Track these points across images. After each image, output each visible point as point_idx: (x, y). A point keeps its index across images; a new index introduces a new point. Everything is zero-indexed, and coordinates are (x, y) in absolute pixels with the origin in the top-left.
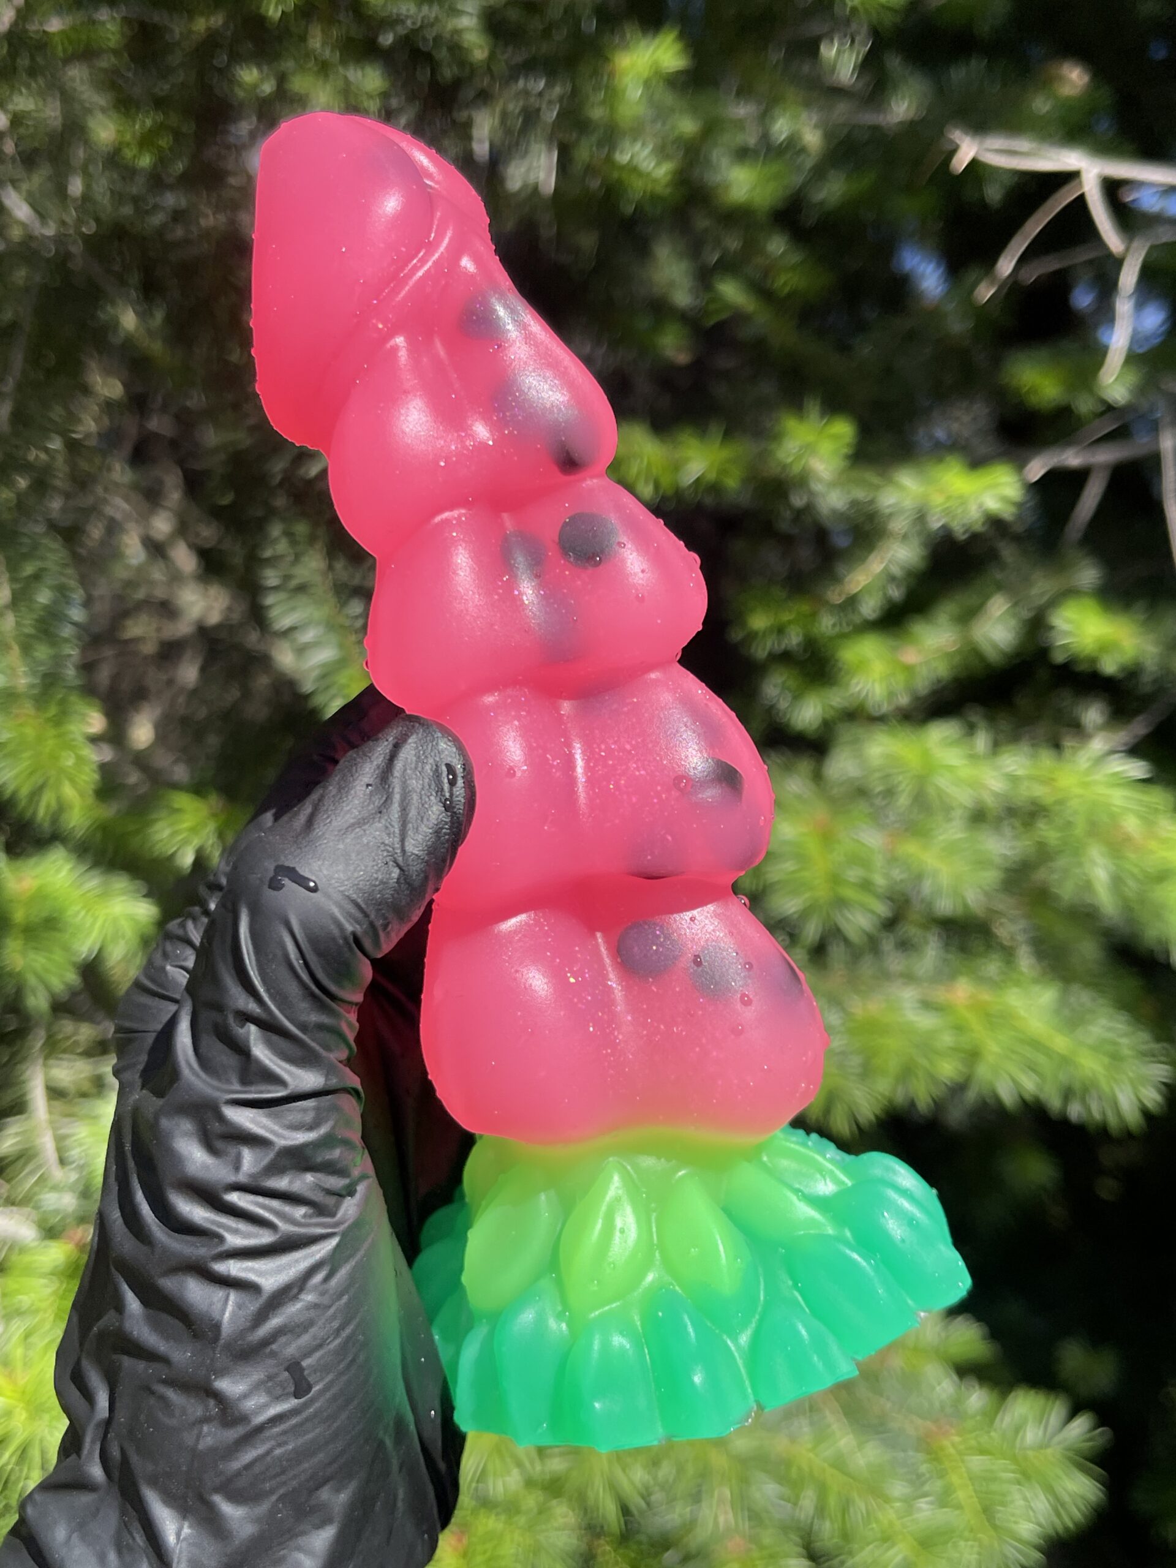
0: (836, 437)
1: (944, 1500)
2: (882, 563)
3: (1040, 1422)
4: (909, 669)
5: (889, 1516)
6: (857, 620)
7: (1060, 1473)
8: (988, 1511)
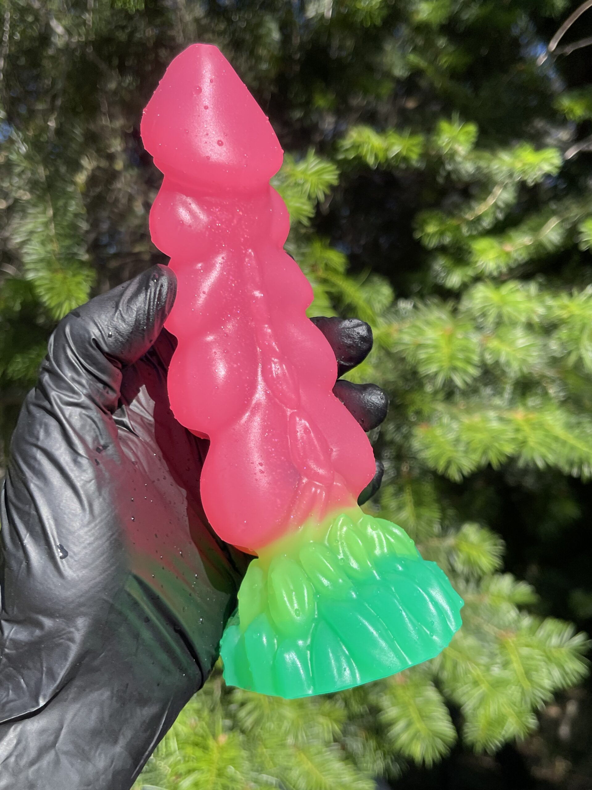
0: (468, 133)
1: (506, 665)
2: (494, 199)
3: (560, 635)
4: (508, 254)
5: (476, 672)
6: (480, 228)
7: (567, 659)
8: (528, 674)
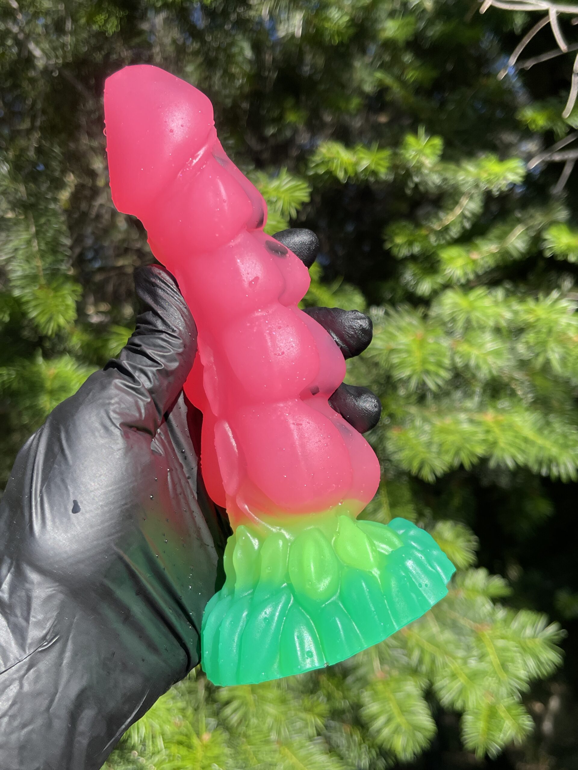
0: (433, 146)
1: (482, 657)
2: (461, 209)
3: (533, 626)
4: (474, 262)
5: (455, 665)
6: (448, 238)
7: (541, 649)
8: (504, 666)
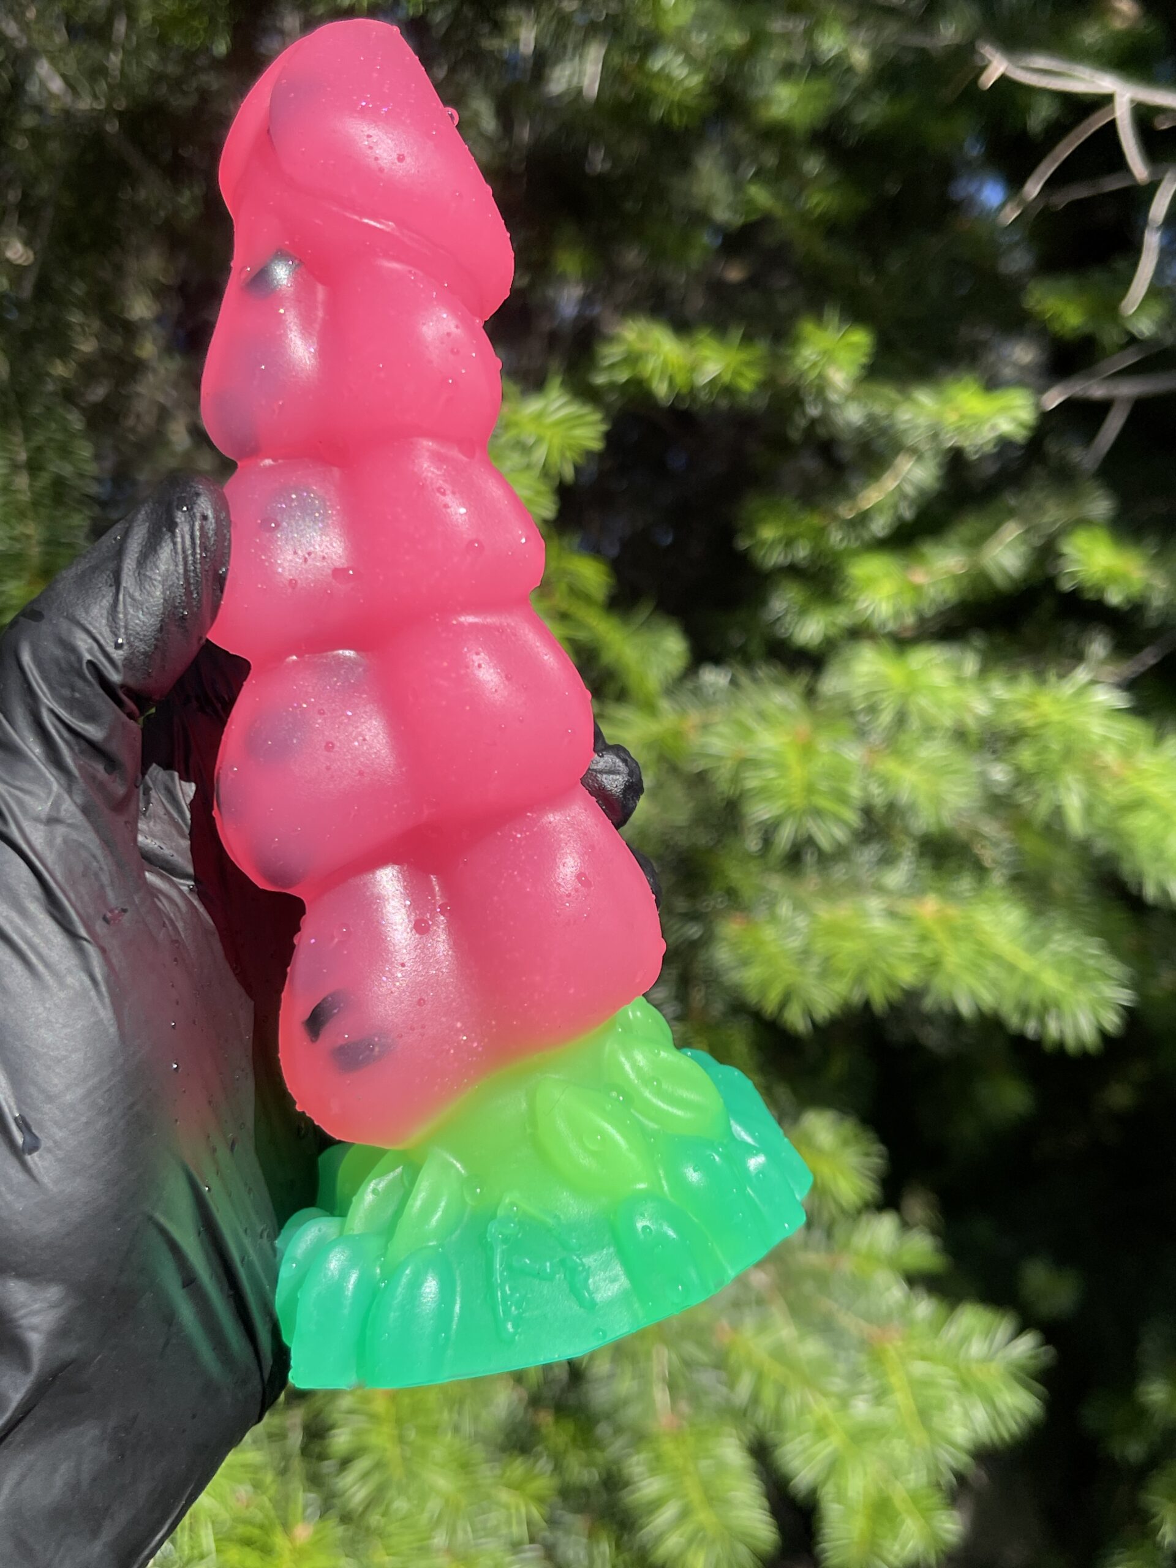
0: (854, 346)
1: (880, 1396)
2: (895, 481)
3: (987, 1336)
4: (917, 589)
5: (822, 1408)
6: (866, 536)
7: (1002, 1386)
8: (924, 1414)
